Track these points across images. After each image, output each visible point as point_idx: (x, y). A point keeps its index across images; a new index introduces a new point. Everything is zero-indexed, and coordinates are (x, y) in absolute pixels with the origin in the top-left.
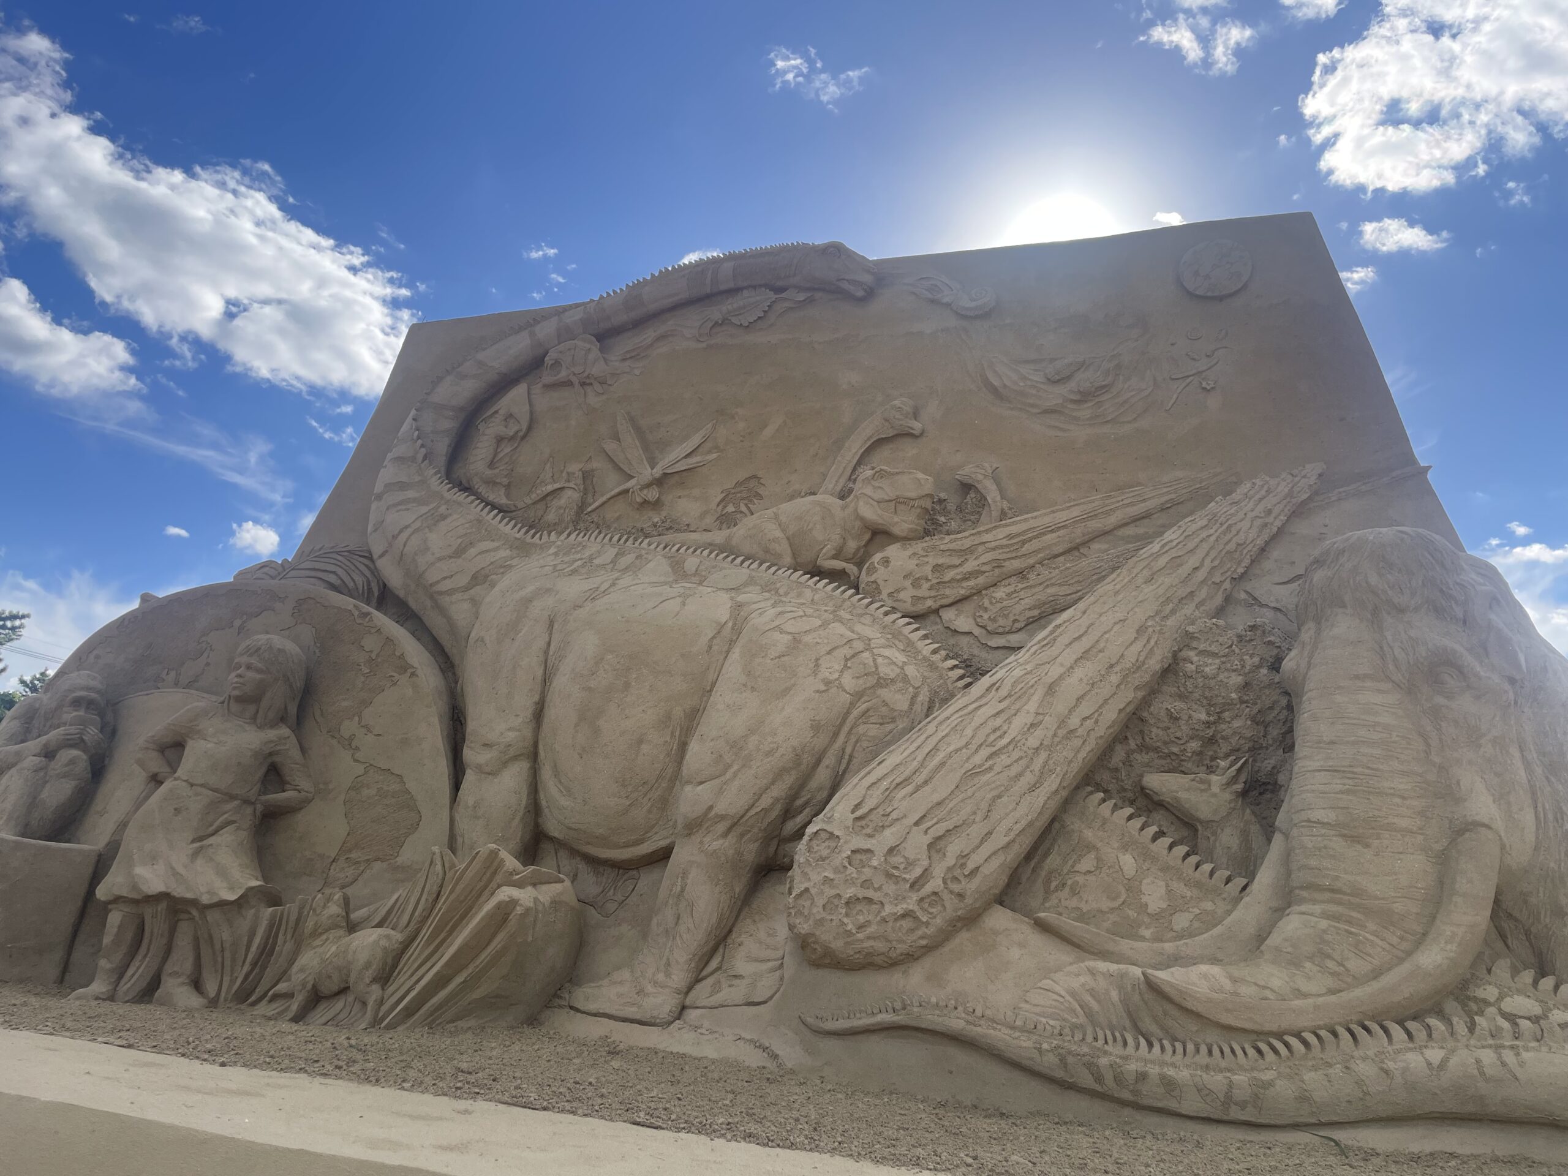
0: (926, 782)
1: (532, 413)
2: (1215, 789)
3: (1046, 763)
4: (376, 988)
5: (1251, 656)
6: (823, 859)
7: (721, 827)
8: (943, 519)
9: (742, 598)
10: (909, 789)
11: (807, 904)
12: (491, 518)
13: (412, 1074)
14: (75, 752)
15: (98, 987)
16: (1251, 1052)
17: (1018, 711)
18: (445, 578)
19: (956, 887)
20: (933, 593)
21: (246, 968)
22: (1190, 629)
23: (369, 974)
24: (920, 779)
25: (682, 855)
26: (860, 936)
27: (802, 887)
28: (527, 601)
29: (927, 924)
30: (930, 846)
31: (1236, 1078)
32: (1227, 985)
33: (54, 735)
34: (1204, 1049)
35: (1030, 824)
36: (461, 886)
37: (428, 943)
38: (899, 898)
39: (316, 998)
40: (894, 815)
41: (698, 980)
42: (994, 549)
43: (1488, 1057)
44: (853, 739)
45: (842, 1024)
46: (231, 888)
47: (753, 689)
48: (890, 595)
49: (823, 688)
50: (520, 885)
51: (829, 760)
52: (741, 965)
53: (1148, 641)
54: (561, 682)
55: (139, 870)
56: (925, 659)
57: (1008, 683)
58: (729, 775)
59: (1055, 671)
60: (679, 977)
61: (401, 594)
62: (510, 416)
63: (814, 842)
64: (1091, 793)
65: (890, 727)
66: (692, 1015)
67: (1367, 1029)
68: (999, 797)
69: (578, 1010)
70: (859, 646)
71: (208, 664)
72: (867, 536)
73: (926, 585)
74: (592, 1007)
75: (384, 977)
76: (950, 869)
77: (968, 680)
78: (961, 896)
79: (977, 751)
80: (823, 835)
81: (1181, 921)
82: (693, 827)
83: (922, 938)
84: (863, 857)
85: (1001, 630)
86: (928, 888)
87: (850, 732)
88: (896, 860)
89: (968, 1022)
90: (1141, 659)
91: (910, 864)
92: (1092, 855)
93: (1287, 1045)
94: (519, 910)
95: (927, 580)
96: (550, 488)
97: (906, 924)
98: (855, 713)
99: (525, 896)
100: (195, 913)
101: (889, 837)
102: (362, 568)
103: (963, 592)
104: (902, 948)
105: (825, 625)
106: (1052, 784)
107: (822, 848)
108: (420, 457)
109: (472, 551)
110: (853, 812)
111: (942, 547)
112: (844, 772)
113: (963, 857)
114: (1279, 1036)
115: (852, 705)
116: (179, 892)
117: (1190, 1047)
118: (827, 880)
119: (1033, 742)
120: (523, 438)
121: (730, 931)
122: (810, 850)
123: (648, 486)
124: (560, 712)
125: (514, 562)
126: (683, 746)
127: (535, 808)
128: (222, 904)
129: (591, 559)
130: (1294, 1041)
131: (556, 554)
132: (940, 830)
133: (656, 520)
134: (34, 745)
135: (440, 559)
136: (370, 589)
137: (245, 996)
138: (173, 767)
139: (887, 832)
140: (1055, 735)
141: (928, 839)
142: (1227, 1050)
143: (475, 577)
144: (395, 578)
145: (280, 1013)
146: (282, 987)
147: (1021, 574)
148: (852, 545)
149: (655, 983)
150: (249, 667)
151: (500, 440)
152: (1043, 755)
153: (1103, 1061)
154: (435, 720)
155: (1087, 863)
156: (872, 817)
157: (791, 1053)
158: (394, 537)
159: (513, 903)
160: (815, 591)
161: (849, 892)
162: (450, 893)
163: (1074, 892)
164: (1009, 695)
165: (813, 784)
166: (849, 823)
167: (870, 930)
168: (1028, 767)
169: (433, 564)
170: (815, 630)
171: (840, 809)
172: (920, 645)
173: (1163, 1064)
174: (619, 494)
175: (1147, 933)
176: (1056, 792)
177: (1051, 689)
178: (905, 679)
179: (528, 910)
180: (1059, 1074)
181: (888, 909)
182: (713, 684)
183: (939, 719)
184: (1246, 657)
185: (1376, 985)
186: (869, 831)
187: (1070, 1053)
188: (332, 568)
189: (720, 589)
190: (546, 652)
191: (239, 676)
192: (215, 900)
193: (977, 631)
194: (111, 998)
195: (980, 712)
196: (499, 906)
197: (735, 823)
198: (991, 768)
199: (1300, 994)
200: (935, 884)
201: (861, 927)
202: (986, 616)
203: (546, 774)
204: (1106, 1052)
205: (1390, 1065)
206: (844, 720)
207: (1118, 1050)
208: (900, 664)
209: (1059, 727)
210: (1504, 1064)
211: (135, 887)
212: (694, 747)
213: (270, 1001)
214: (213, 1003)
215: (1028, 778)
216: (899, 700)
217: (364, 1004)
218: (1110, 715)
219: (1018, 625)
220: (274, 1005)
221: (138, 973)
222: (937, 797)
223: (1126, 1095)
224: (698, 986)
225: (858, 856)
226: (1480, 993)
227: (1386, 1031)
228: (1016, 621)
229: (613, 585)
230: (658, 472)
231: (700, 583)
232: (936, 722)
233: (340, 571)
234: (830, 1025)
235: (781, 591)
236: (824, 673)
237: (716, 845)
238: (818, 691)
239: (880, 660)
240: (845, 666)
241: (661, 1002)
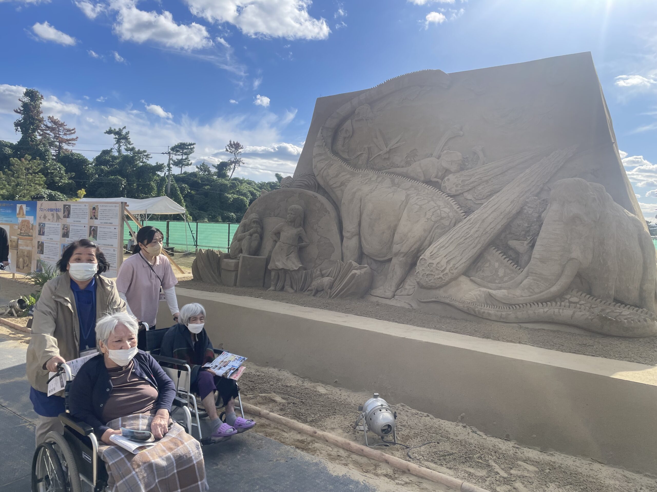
0: (448, 247)
1: (353, 129)
2: (525, 245)
3: (479, 241)
4: (329, 290)
5: (542, 208)
6: (423, 265)
7: (402, 255)
8: (467, 164)
9: (409, 192)
10: (443, 248)
11: (419, 275)
12: (344, 165)
13: (338, 309)
14: (256, 234)
15: (272, 288)
16: (508, 308)
17: (473, 227)
18: (334, 184)
19: (452, 272)
20: (461, 188)
21: (302, 283)
22: (527, 200)
23: (328, 287)
24: (446, 246)
25: (394, 261)
26: (430, 282)
27: (418, 271)
28: (355, 193)
29: (444, 280)
30: (447, 262)
31: (503, 313)
32: (507, 294)
33: (251, 230)
34: (498, 307)
35: (472, 256)
36: (344, 269)
37: (339, 281)
38: (438, 274)
39: (317, 291)
40: (439, 255)
41: (398, 289)
42: (479, 174)
43: (556, 310)
44: (434, 233)
45: (425, 300)
46: (296, 267)
47: (410, 221)
48: (449, 190)
49: (426, 220)
50: (357, 269)
51: (428, 238)
52: (407, 287)
53: (514, 205)
54: (364, 216)
55: (277, 263)
56: (455, 210)
57: (473, 219)
58: (404, 242)
59: (486, 215)
60: (393, 289)
61: (323, 187)
62: (347, 130)
63: (421, 261)
64: (492, 247)
65: (444, 230)
66: (396, 297)
67: (534, 304)
68: (465, 250)
69: (372, 295)
70: (436, 208)
71: (280, 210)
72: (445, 171)
73: (459, 186)
74: (375, 294)
75: (331, 287)
76: (451, 268)
77: (465, 216)
78: (453, 273)
79: (461, 238)
80: (423, 259)
81: (506, 279)
82: (396, 254)
83: (443, 283)
84: (432, 265)
85: (479, 199)
86: (445, 272)
87: (433, 232)
88: (439, 265)
89: (450, 301)
90: (510, 210)
91: (442, 266)
92: (489, 263)
93: (516, 307)
94: (357, 275)
95: (460, 185)
96: (359, 153)
97: (440, 280)
98: (435, 227)
99: (358, 272)
100: (289, 272)
101: (438, 260)
102: (313, 179)
103: (470, 188)
104: (438, 285)
105: (428, 202)
106: (479, 246)
107: (423, 262)
108: (324, 145)
109: (340, 175)
110: (430, 254)
111: (465, 174)
112: (432, 241)
113: (454, 265)
114: (514, 305)
115: (434, 224)
116: (285, 268)
117: (495, 307)
118: (423, 270)
119: (476, 236)
120: (352, 136)
121: (405, 279)
122: (420, 262)
123: (386, 153)
124: (365, 224)
125: (351, 179)
126: (394, 234)
127: (360, 247)
128: (295, 270)
129: (370, 178)
130: (517, 306)
131: (361, 177)
132: (449, 259)
133: (388, 164)
134: (247, 233)
135: (332, 178)
136: (315, 185)
137: (302, 290)
138: (279, 238)
139: (438, 259)
140: (482, 233)
141: (447, 260)
142: (503, 308)
143: (341, 183)
144: (322, 183)
145: (310, 294)
146: (309, 288)
147: (487, 181)
148: (440, 174)
149: (388, 290)
150: (291, 214)
151: (345, 138)
152: (478, 239)
153: (477, 309)
154: (335, 225)
155: (487, 265)
156: (434, 255)
157: (415, 305)
158: (320, 171)
159: (356, 274)
160: (428, 190)
161: (427, 273)
162: (343, 270)
163: (483, 271)
164: (472, 223)
165: (425, 244)
166: (429, 257)
167: (432, 281)
168: (474, 242)
169: (330, 179)
170: (425, 204)
171: (427, 253)
172: (454, 206)
173: (489, 310)
174: (378, 155)
175: (497, 281)
176: (480, 248)
177: (483, 221)
178: (449, 217)
179: (359, 275)
180: (467, 311)
181: (436, 277)
182: (400, 218)
183: (454, 229)
184: (540, 209)
185: (539, 295)
186: (433, 258)
187: (470, 307)
188: (305, 180)
189: (403, 189)
190: (360, 207)
191: (290, 216)
192: (293, 269)
193: (473, 199)
194: (275, 290)
195: (464, 227)
196: (353, 274)
197: (405, 254)
198: (464, 243)
199: (522, 296)
200: (447, 271)
201: (430, 280)
202: (475, 195)
203: (363, 239)
204: (477, 308)
205: (536, 311)
206: (432, 229)
207: (480, 307)
208: (448, 212)
209: (484, 231)
210: (559, 312)
211: (276, 267)
212: (396, 235)
213: (308, 291)
214: (296, 291)
215: (474, 245)
216: (447, 223)
217: (327, 293)
218: (499, 227)
219: (484, 197)
220: (309, 292)
221: (280, 285)
222: (450, 250)
223: (481, 316)
224: (398, 291)
225: (430, 264)
226: (566, 297)
227: (538, 304)
228: (484, 196)
229: (376, 188)
230: (388, 149)
231: (399, 187)
232: (453, 230)
233: (307, 180)
234: (422, 301)
235: (419, 190)
236: (427, 216)
237: (401, 259)
238: (426, 221)
239: (442, 212)
240: (433, 214)
241: (389, 294)
